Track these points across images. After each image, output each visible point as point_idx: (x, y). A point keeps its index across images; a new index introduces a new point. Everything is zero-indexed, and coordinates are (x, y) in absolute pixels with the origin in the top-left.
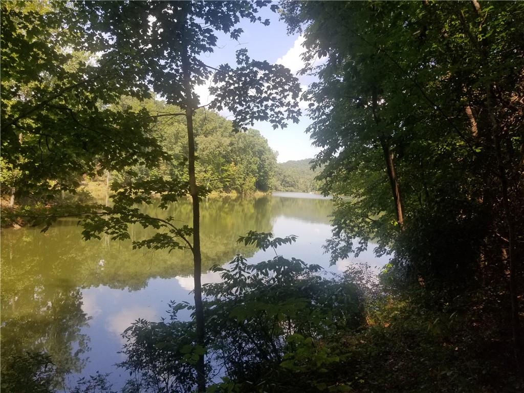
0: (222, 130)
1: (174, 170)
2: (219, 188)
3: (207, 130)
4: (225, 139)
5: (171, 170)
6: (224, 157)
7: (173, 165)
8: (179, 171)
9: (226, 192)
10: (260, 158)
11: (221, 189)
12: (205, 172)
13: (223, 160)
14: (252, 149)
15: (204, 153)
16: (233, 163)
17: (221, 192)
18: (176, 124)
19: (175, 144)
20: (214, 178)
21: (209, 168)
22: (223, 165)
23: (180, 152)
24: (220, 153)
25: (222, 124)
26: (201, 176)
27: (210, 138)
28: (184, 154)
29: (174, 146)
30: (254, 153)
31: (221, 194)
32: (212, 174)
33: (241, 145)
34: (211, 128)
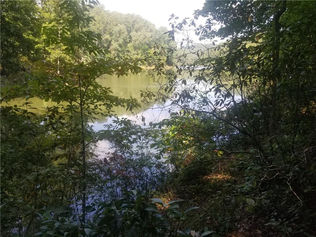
0: (146, 28)
1: (120, 54)
2: (145, 64)
3: (137, 28)
4: (148, 33)
5: (117, 54)
6: (148, 45)
7: (119, 50)
8: (122, 54)
9: (150, 66)
10: (168, 45)
11: (147, 65)
12: (137, 54)
13: (147, 47)
14: (163, 39)
15: (136, 43)
16: (153, 48)
17: (147, 66)
18: (119, 25)
19: (119, 38)
20: (142, 58)
21: (139, 52)
22: (147, 50)
23: (122, 43)
24: (146, 43)
25: (145, 24)
26: (135, 57)
27: (139, 33)
28: (124, 44)
29: (119, 39)
30: (165, 42)
31: (147, 68)
32: (141, 56)
33: (157, 37)
34: (139, 26)
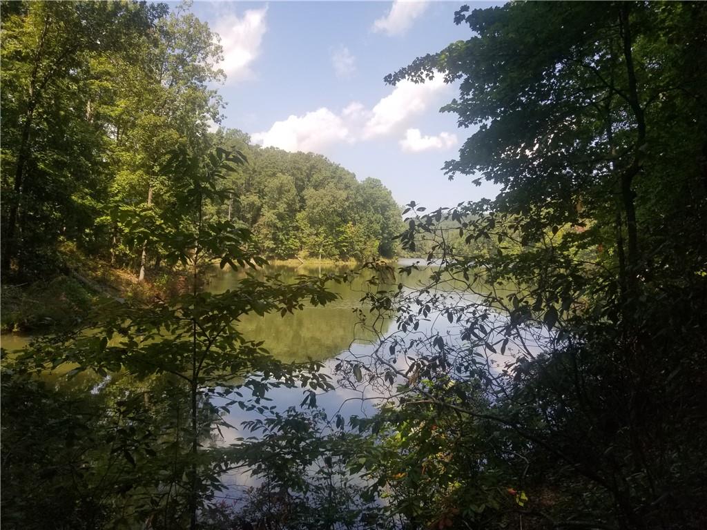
0: (335, 180)
1: (278, 234)
2: (334, 255)
3: (316, 181)
4: (341, 192)
5: (274, 234)
6: (339, 215)
7: (277, 227)
8: (284, 235)
9: (343, 260)
10: (383, 214)
11: (337, 257)
12: (317, 235)
13: (338, 219)
14: (373, 203)
15: (314, 211)
16: (351, 223)
17: (337, 260)
18: (279, 174)
19: (278, 200)
20: (327, 242)
21: (321, 230)
22: (338, 225)
23: (285, 211)
24: (335, 211)
25: (335, 173)
26: (312, 240)
27: (322, 191)
28: (288, 213)
29: (278, 203)
30: (376, 209)
31: (337, 263)
32: (325, 238)
33: (360, 199)
34: (321, 178)
